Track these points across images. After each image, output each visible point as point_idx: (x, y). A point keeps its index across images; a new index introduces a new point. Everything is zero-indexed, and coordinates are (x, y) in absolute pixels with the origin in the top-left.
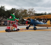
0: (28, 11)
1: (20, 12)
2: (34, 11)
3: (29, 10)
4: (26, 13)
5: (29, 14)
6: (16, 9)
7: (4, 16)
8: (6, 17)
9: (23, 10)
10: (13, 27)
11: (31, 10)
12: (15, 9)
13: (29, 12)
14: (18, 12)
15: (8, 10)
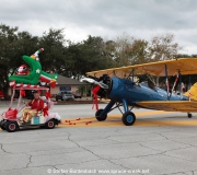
0: (151, 45)
1: (118, 50)
2: (176, 46)
3: (154, 41)
4: (142, 53)
5: (153, 57)
6: (105, 41)
7: (58, 68)
8: (67, 70)
9: (131, 42)
10: (31, 112)
11: (161, 43)
12: (99, 40)
13: (153, 51)
14: (113, 50)
15: (76, 43)
